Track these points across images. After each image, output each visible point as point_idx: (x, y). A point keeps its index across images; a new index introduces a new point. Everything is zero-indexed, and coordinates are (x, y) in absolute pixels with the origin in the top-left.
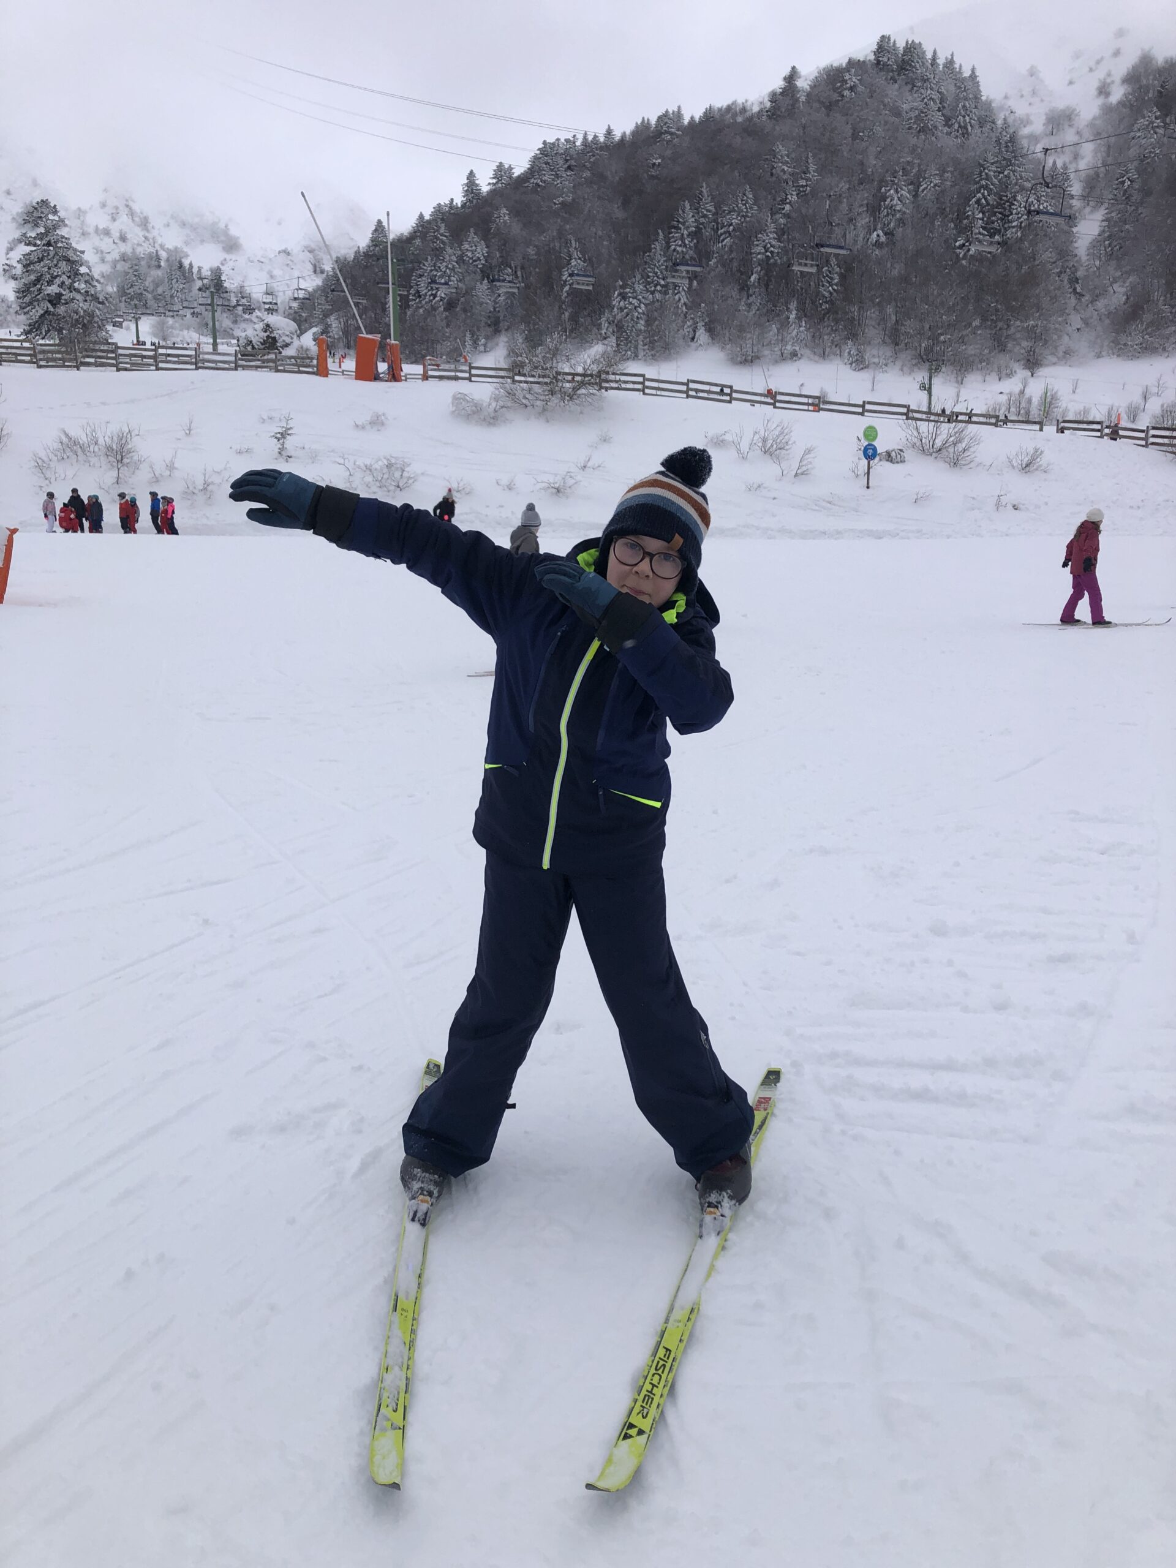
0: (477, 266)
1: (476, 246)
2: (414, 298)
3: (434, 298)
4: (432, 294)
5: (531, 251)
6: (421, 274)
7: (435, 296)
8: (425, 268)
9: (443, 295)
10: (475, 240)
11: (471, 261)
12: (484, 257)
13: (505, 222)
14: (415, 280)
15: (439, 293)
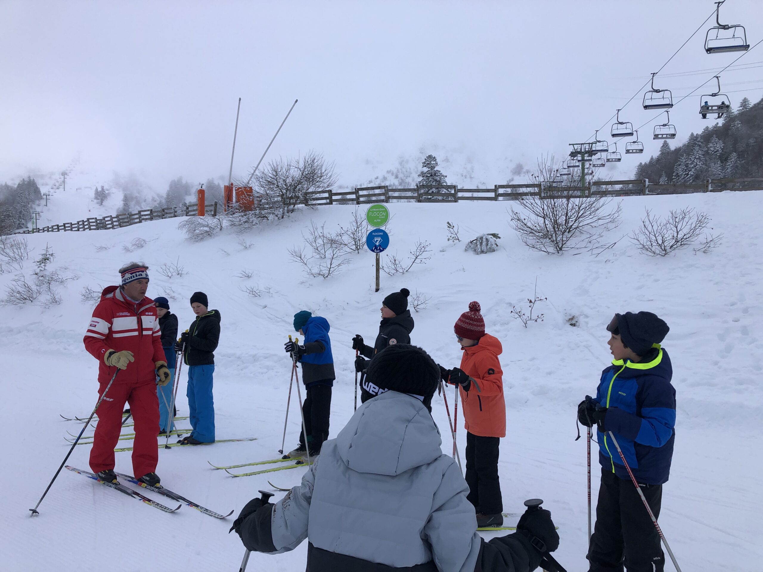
0: (717, 154)
1: (717, 144)
2: (675, 177)
3: (687, 176)
4: (685, 174)
5: (752, 141)
6: (680, 164)
7: (688, 174)
8: (682, 160)
9: (692, 174)
10: (716, 141)
11: (713, 153)
12: (722, 149)
13: (738, 128)
14: (676, 168)
15: (690, 173)
